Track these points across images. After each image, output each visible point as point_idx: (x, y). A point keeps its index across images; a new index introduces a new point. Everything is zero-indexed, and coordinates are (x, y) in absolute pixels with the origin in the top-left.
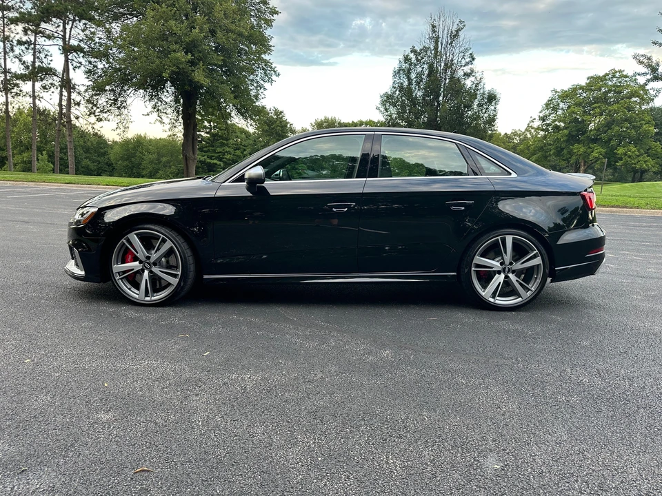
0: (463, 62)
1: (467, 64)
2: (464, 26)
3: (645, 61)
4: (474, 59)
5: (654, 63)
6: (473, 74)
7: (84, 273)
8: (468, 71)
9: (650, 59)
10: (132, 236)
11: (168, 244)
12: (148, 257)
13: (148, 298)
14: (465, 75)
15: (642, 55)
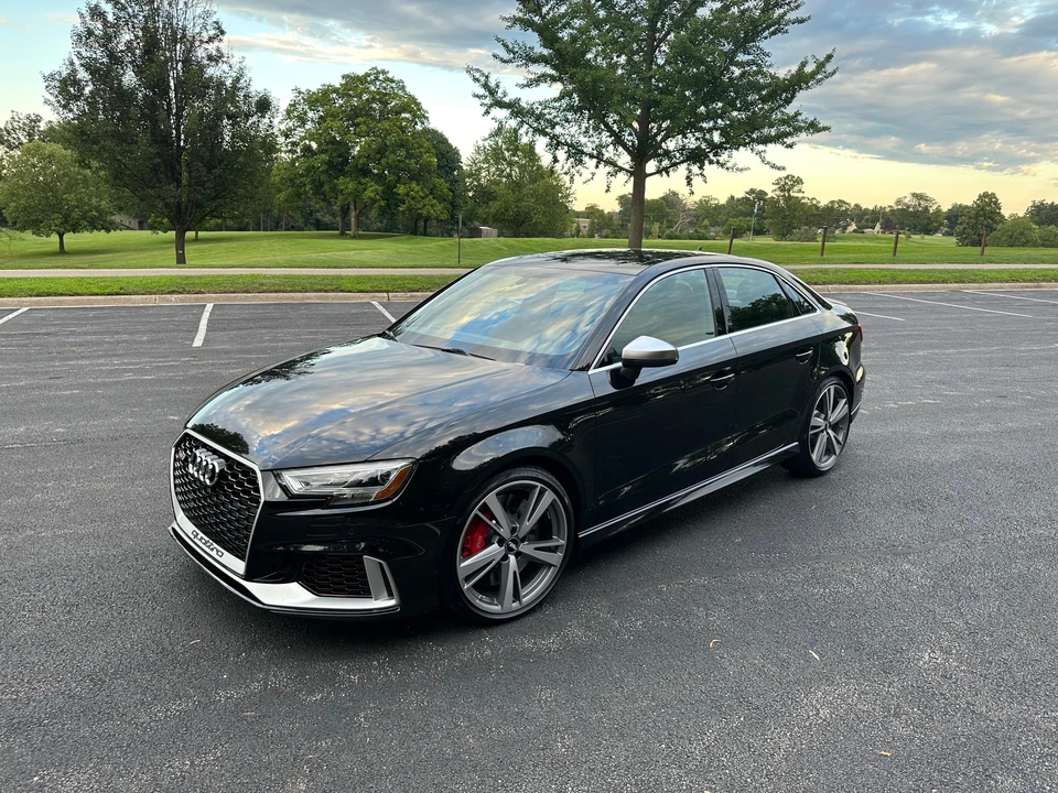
0: (205, 36)
1: (211, 40)
3: (482, 79)
4: (223, 33)
5: (492, 83)
6: (225, 59)
7: (392, 602)
8: (214, 53)
9: (487, 77)
10: (491, 500)
11: (549, 497)
12: (513, 530)
13: (515, 605)
14: (210, 58)
15: (477, 70)
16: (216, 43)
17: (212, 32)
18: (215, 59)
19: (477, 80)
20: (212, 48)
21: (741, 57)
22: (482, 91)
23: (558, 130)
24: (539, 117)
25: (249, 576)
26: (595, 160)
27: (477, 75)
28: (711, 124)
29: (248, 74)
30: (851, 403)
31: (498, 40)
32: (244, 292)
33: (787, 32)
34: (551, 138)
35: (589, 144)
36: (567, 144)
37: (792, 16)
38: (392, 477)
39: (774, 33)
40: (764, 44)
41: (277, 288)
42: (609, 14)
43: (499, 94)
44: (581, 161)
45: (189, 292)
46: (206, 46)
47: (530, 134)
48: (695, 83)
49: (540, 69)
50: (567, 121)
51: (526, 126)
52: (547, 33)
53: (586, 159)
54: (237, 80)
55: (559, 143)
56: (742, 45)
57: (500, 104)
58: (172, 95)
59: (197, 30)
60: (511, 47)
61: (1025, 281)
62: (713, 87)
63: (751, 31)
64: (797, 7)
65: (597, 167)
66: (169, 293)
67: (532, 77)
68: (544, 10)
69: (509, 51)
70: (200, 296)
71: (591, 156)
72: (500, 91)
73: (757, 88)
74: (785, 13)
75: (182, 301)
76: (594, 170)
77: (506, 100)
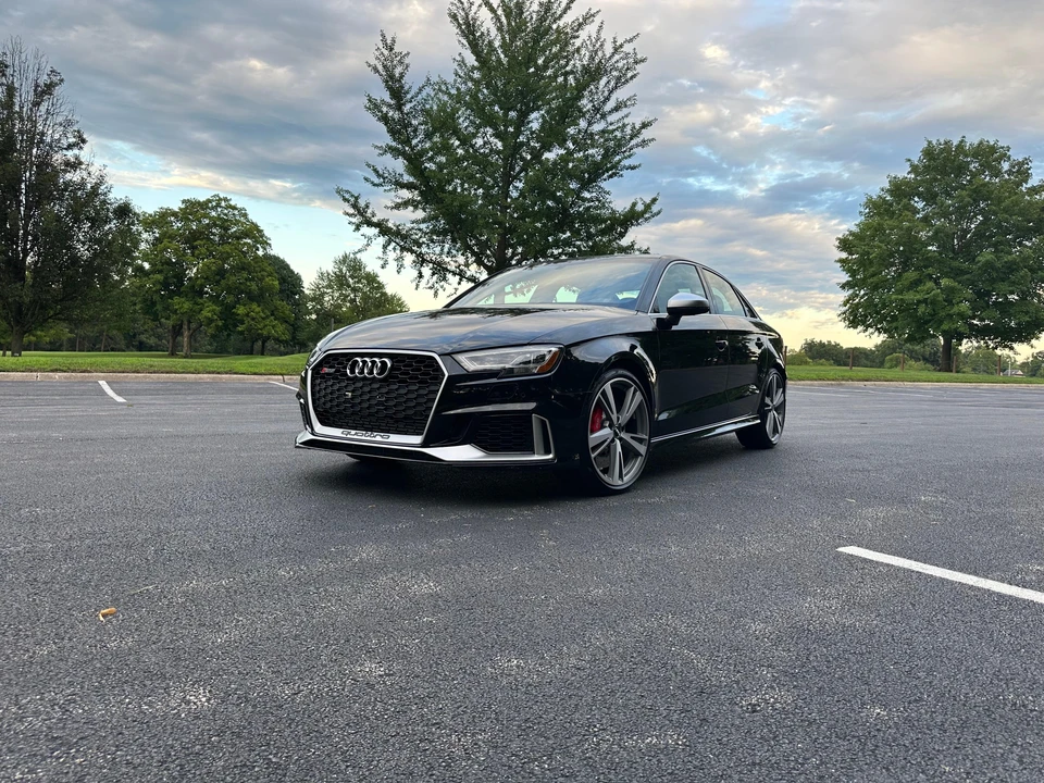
0: (64, 143)
1: (70, 147)
2: (62, 80)
3: (352, 200)
4: (84, 141)
5: (362, 203)
6: (83, 167)
7: (551, 456)
8: (72, 160)
9: (357, 198)
10: (608, 387)
11: (639, 397)
12: (618, 418)
13: (620, 482)
14: (67, 163)
15: (347, 192)
16: (76, 151)
17: (72, 140)
18: (75, 165)
19: (345, 200)
20: (70, 154)
21: (586, 195)
22: (352, 211)
23: (424, 249)
24: (404, 237)
25: (425, 444)
26: (458, 277)
27: (347, 196)
28: (560, 250)
29: (109, 181)
30: (784, 392)
31: (369, 166)
32: (133, 372)
33: (622, 176)
34: (418, 256)
35: (452, 263)
36: (431, 261)
37: (626, 163)
38: (547, 358)
39: (611, 177)
40: (604, 184)
41: (168, 369)
42: (467, 151)
43: (369, 215)
44: (444, 279)
45: (74, 371)
46: (65, 152)
47: (398, 252)
48: (548, 214)
49: (406, 194)
50: (432, 241)
51: (393, 244)
52: (414, 163)
53: (449, 276)
54: (95, 188)
55: (424, 261)
56: (585, 185)
57: (370, 224)
58: (23, 198)
59: (57, 136)
60: (381, 172)
61: (828, 380)
62: (562, 218)
63: (594, 173)
64: (629, 156)
65: (459, 283)
66: (52, 371)
67: (400, 201)
68: (414, 142)
69: (379, 176)
70: (87, 374)
71: (454, 274)
72: (369, 211)
73: (597, 220)
74: (620, 161)
75: (66, 378)
76: (456, 286)
77: (375, 220)
